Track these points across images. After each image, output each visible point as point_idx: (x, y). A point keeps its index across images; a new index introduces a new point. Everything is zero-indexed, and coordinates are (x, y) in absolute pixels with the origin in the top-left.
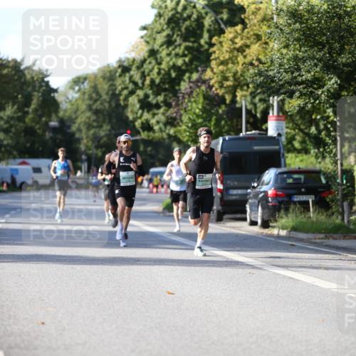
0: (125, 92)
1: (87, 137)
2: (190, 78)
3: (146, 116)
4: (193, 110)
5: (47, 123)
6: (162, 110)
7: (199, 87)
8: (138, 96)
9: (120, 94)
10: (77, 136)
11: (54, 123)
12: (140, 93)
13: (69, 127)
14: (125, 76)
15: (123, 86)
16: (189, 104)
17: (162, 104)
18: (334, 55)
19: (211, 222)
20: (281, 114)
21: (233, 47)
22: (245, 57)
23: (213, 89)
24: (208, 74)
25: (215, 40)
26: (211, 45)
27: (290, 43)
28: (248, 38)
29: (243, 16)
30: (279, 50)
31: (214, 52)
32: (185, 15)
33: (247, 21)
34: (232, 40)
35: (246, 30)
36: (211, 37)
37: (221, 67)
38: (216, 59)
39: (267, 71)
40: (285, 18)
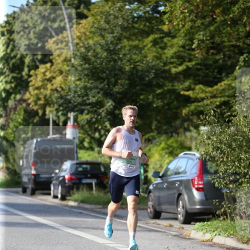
2: (15, 98)
4: (17, 120)
7: (21, 104)
16: (14, 115)
18: (111, 86)
19: (27, 196)
20: (76, 124)
21: (44, 78)
22: (52, 85)
23: (31, 106)
24: (27, 96)
25: (32, 72)
26: (30, 76)
27: (82, 77)
28: (54, 72)
29: (51, 57)
30: (74, 82)
31: (31, 81)
32: (12, 55)
33: (54, 61)
34: (44, 73)
35: (53, 67)
36: (29, 71)
37: (36, 91)
38: (32, 86)
39: (66, 96)
40: (79, 60)
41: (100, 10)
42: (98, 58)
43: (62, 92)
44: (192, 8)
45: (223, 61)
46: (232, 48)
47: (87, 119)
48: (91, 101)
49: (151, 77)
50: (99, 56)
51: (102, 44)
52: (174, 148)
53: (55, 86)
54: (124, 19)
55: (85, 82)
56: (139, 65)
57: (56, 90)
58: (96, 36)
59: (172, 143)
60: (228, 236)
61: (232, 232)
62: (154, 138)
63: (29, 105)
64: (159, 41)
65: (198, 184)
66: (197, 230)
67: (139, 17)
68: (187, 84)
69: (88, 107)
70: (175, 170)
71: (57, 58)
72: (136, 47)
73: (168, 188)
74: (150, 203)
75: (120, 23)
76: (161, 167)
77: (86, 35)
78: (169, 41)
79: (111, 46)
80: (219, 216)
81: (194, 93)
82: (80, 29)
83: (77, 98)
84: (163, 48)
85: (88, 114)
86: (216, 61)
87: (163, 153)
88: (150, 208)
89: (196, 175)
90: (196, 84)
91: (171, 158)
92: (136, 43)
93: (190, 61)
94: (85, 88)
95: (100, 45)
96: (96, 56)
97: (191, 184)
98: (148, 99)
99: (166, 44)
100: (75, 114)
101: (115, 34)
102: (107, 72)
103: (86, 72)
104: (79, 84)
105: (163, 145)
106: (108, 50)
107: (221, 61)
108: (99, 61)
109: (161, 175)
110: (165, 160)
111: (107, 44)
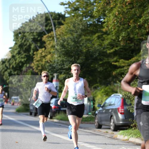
0: (3, 70)
2: (26, 66)
7: (30, 69)
8: (8, 72)
12: (9, 71)
14: (3, 65)
17: (16, 74)
18: (76, 60)
19: (32, 116)
20: (57, 79)
21: (41, 56)
22: (45, 59)
23: (34, 70)
24: (32, 65)
25: (35, 53)
26: (34, 55)
27: (61, 55)
28: (47, 53)
29: (45, 45)
30: (57, 58)
31: (35, 57)
32: (25, 44)
33: (46, 47)
34: (41, 53)
35: (46, 50)
36: (34, 52)
37: (37, 63)
38: (35, 60)
39: (53, 65)
40: (59, 47)
41: (70, 21)
42: (69, 45)
43: (51, 63)
44: (118, 20)
45: (134, 47)
46: (139, 40)
47: (63, 77)
48: (65, 67)
49: (97, 55)
50: (70, 44)
51: (71, 38)
52: (108, 92)
53: (47, 60)
54: (83, 25)
55: (62, 58)
56: (90, 49)
57: (47, 62)
58: (68, 34)
59: (108, 89)
60: (137, 138)
61: (139, 136)
62: (98, 87)
63: (33, 69)
64: (101, 36)
65: (121, 111)
66: (121, 134)
67: (91, 25)
68: (115, 59)
69: (64, 71)
70: (110, 104)
71: (48, 45)
72: (89, 40)
73: (105, 113)
74: (96, 121)
75: (81, 28)
76: (102, 101)
77: (63, 34)
78: (106, 36)
79: (76, 39)
80: (132, 127)
81: (119, 63)
82: (60, 30)
83: (59, 66)
84: (103, 40)
85: (64, 74)
86: (130, 47)
87: (103, 94)
88: (96, 123)
89: (120, 106)
90: (120, 59)
91: (107, 97)
92: (89, 37)
93: (117, 47)
94: (63, 61)
95: (70, 39)
96: (68, 44)
97: (118, 111)
98: (95, 66)
99: (104, 38)
100: (57, 74)
101: (78, 33)
102: (74, 53)
103: (63, 53)
104: (60, 59)
105: (103, 90)
106: (74, 41)
107: (133, 47)
108: (70, 47)
109: (102, 106)
110: (104, 98)
111: (74, 38)
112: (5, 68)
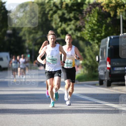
0: (51, 12)
1: (29, 39)
3: (64, 26)
4: (92, 21)
5: (5, 32)
6: (73, 22)
7: (95, 7)
8: (58, 14)
9: (48, 14)
10: (23, 38)
11: (9, 31)
12: (60, 12)
13: (18, 33)
15: (50, 8)
16: (89, 18)
17: (73, 19)
112: (54, 8)
